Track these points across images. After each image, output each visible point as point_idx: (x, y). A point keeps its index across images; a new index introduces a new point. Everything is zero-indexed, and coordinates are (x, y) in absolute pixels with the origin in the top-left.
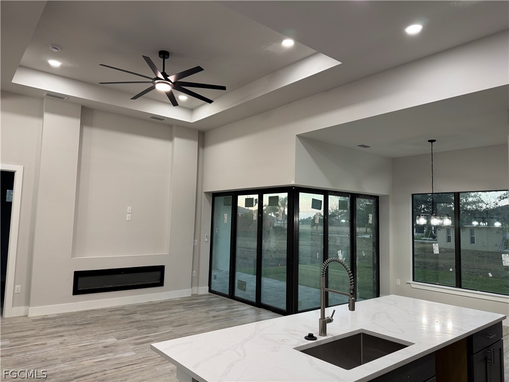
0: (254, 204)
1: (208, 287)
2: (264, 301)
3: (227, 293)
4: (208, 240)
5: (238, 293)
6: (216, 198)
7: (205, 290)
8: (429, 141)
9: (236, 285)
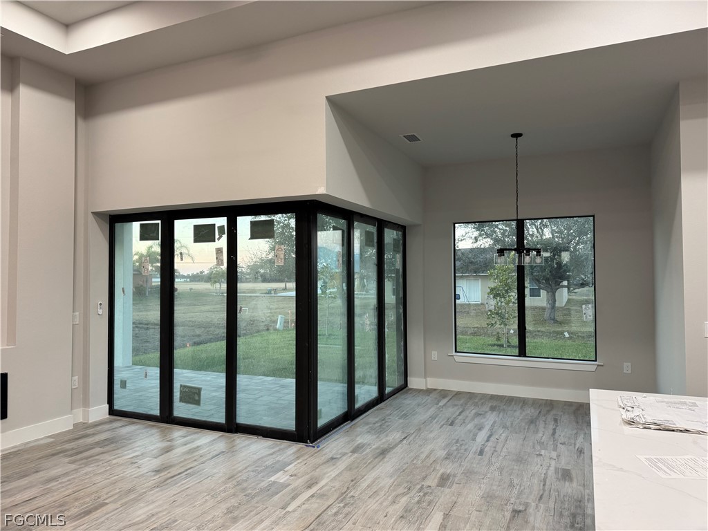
0: (217, 236)
1: (107, 406)
2: (242, 418)
3: (157, 412)
4: (104, 311)
5: (181, 409)
6: (118, 226)
7: (100, 411)
8: (513, 136)
9: (177, 394)
